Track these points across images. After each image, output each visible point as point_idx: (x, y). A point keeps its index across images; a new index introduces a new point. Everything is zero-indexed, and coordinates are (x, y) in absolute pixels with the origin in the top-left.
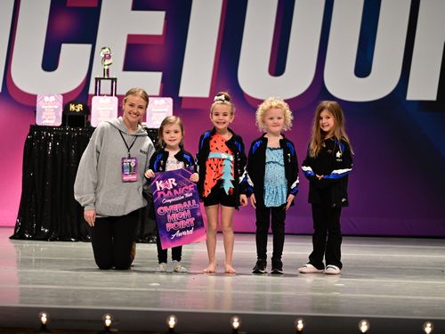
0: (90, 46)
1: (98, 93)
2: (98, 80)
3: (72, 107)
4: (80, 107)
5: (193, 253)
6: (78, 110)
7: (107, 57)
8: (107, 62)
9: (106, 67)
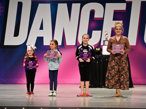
0: (101, 31)
1: (104, 45)
2: (104, 41)
3: (97, 49)
4: (99, 49)
5: (132, 91)
6: (99, 50)
7: (107, 34)
8: (107, 36)
9: (106, 37)
